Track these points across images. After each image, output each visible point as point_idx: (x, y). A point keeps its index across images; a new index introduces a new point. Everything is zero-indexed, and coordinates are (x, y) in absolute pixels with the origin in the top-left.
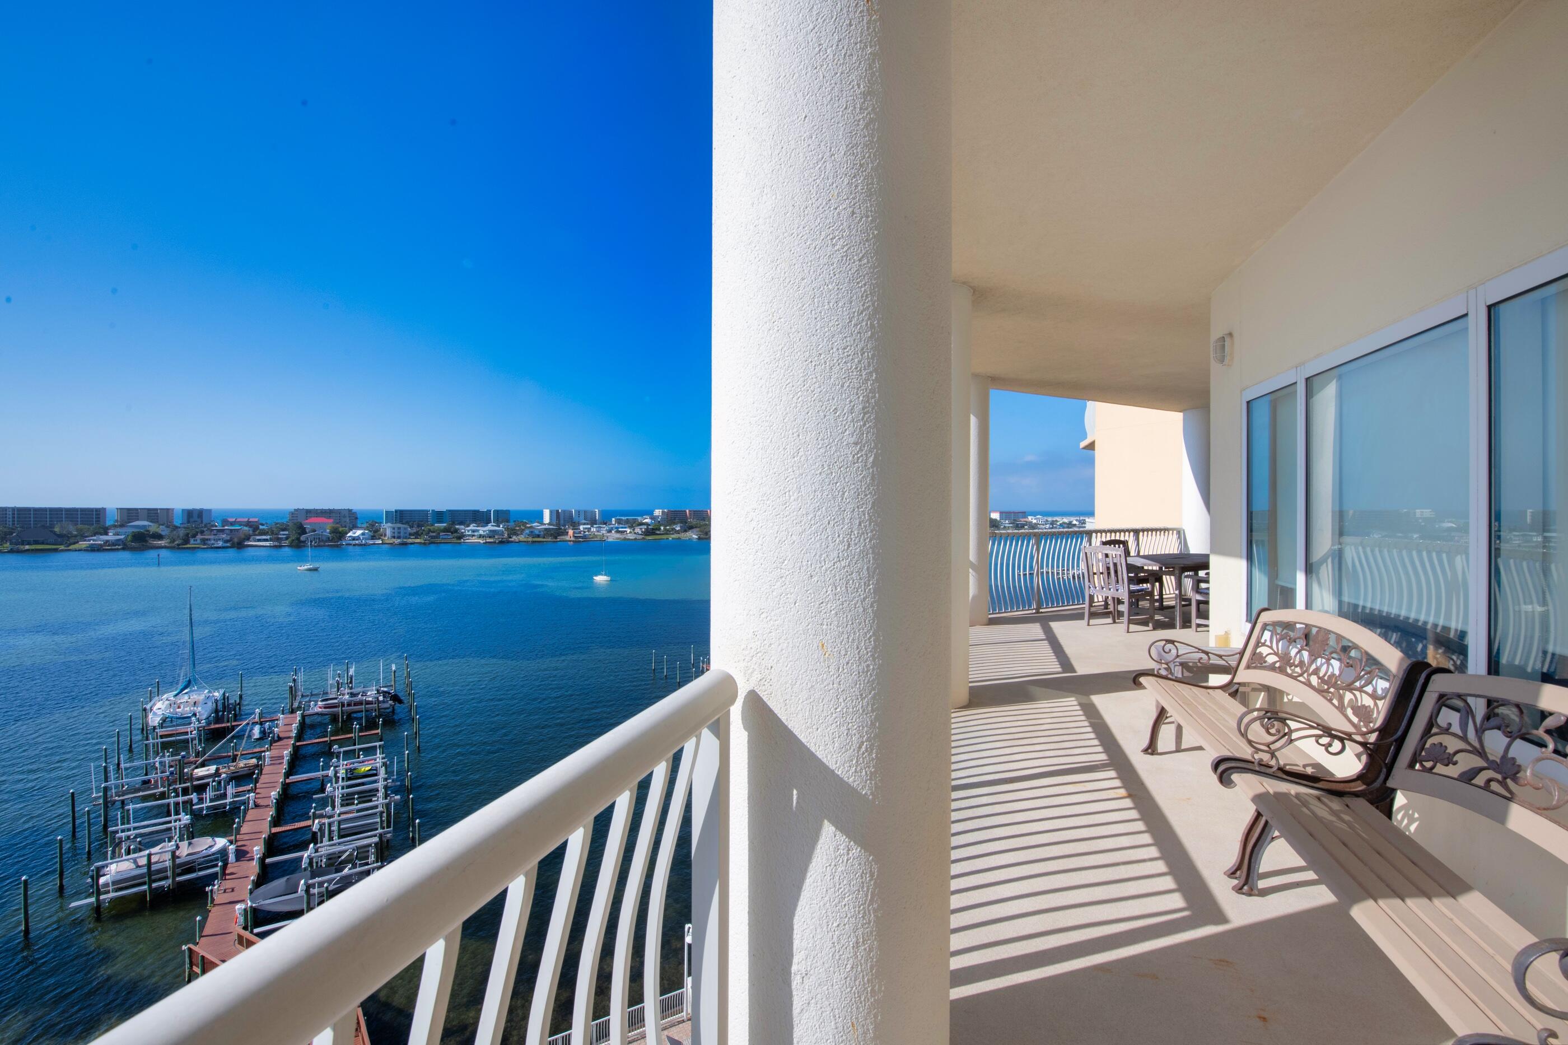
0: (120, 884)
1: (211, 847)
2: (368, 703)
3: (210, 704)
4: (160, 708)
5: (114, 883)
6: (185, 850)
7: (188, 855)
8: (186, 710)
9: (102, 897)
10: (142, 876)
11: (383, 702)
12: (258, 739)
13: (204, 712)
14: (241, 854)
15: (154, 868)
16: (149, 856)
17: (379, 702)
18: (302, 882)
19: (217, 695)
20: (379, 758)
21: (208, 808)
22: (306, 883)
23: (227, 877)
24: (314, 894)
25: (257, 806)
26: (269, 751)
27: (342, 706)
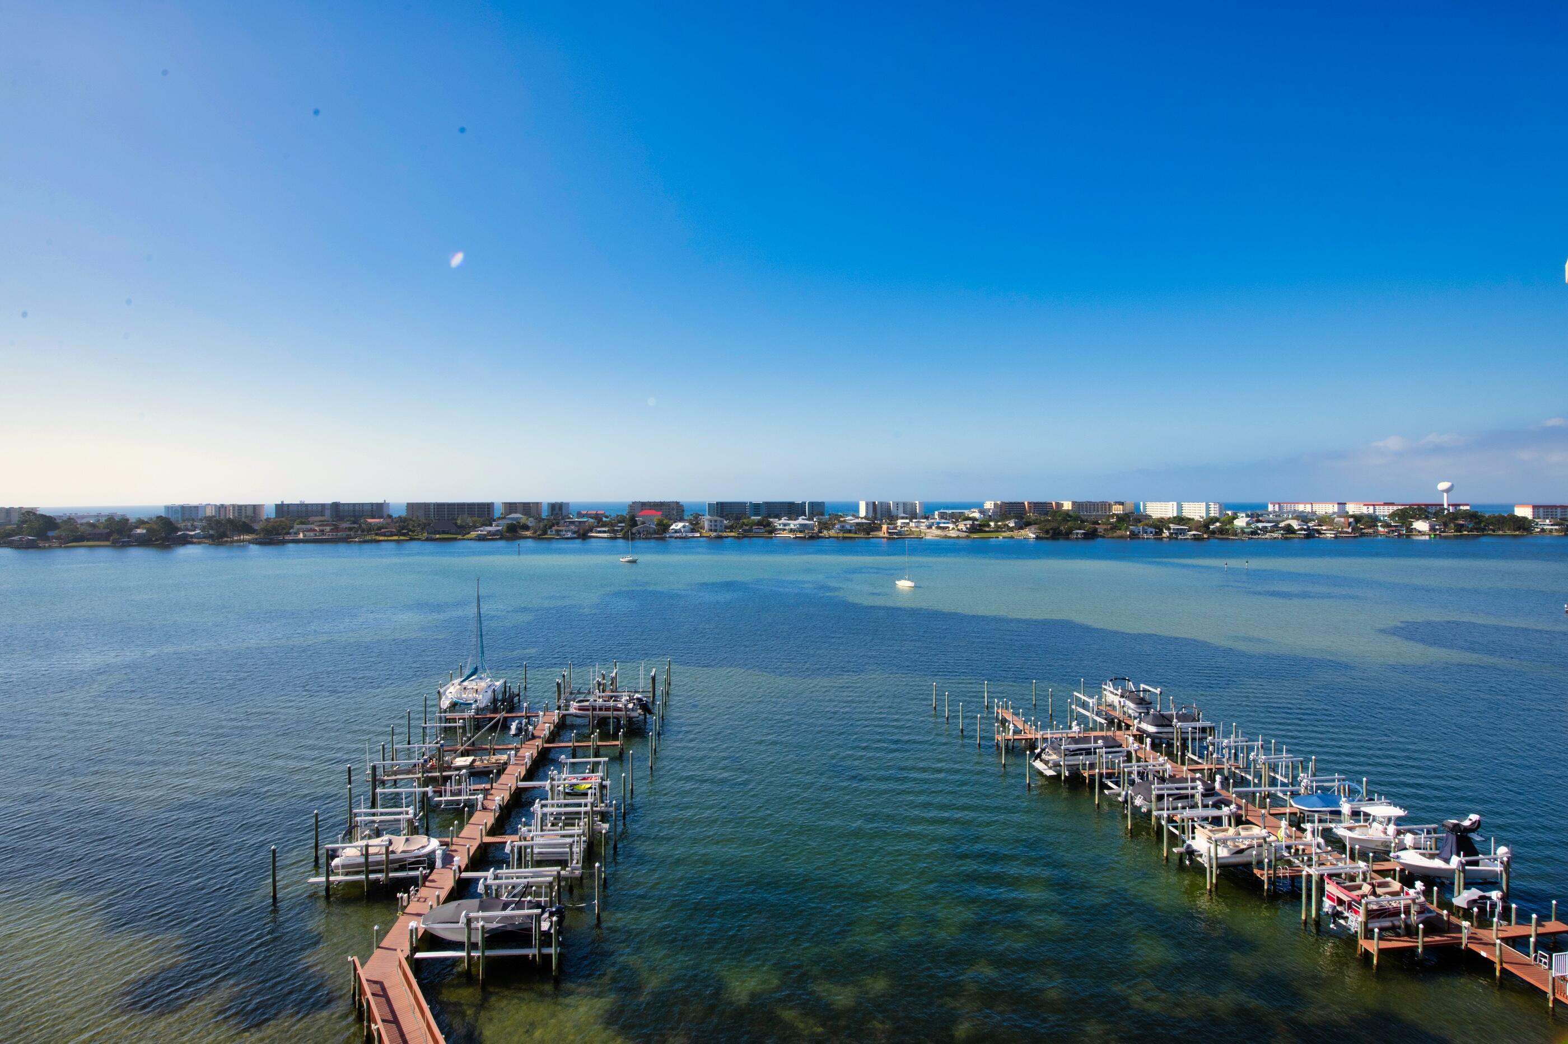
0: (350, 868)
1: (423, 847)
2: (620, 710)
3: (490, 693)
4: (452, 692)
5: (344, 866)
6: (399, 845)
7: (404, 852)
8: (468, 696)
9: (331, 878)
10: (359, 865)
11: (633, 710)
12: (514, 735)
13: (483, 700)
14: (448, 859)
15: (371, 859)
16: (367, 846)
17: (627, 709)
18: (464, 913)
19: (498, 684)
20: (595, 779)
21: (448, 802)
22: (466, 916)
23: (427, 884)
24: (477, 929)
25: (484, 808)
26: (517, 750)
27: (594, 709)
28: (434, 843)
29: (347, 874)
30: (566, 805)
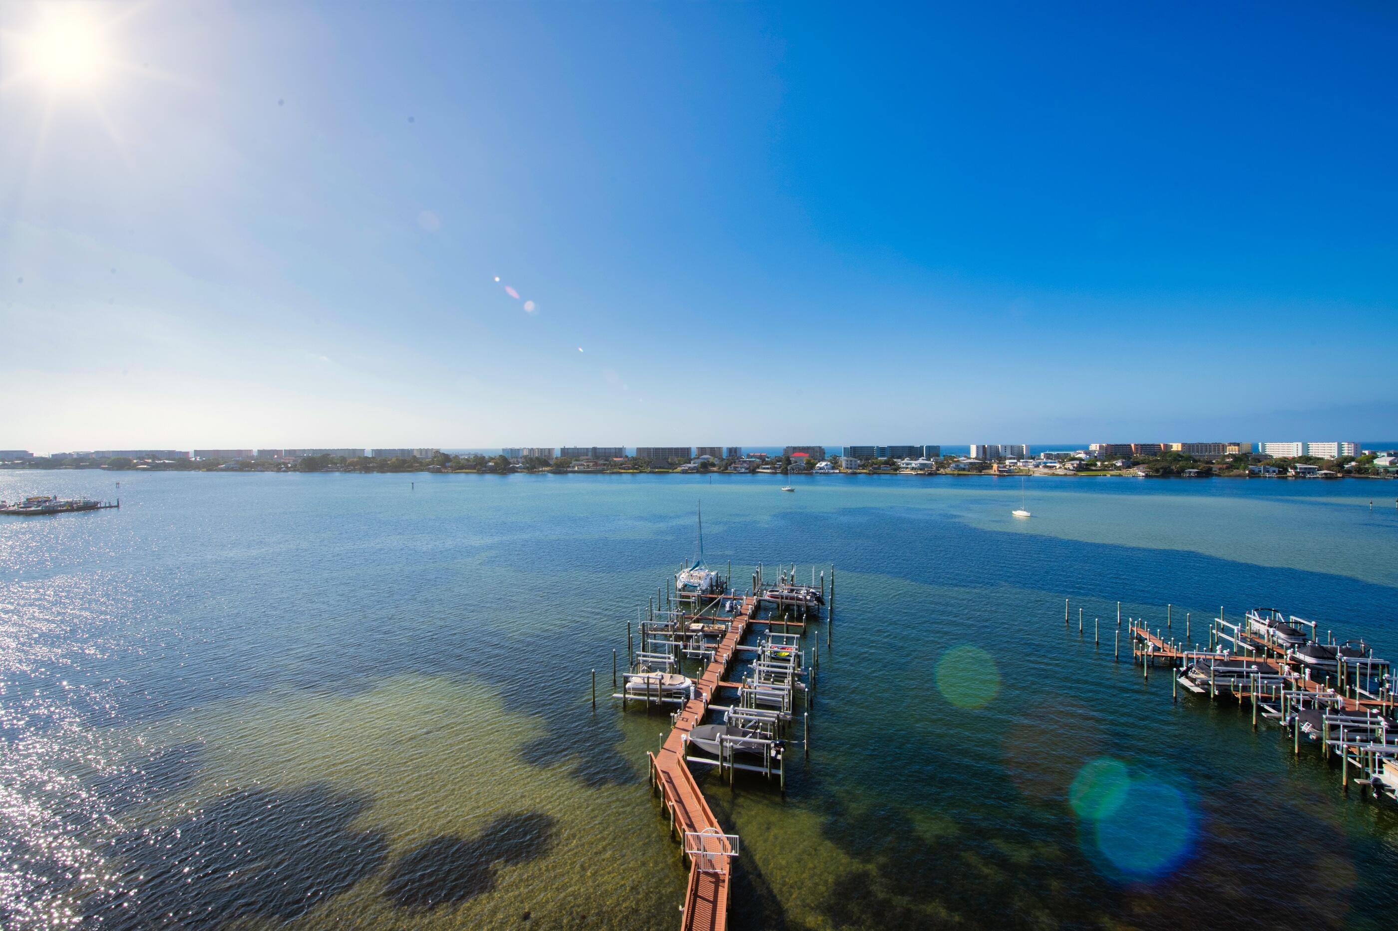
0: (637, 691)
1: (682, 683)
2: (800, 600)
3: (708, 580)
4: (683, 577)
5: (634, 689)
6: (667, 680)
7: (669, 685)
8: (695, 581)
9: (627, 696)
10: (642, 689)
11: (810, 601)
12: (728, 611)
13: (704, 584)
14: (698, 694)
15: (651, 687)
16: (648, 678)
17: (806, 600)
18: (718, 735)
19: (713, 574)
20: (793, 649)
21: (691, 654)
22: (720, 736)
23: (687, 709)
24: (726, 747)
25: (716, 661)
26: (732, 622)
27: (782, 598)
28: (688, 682)
29: (635, 694)
30: (773, 666)
